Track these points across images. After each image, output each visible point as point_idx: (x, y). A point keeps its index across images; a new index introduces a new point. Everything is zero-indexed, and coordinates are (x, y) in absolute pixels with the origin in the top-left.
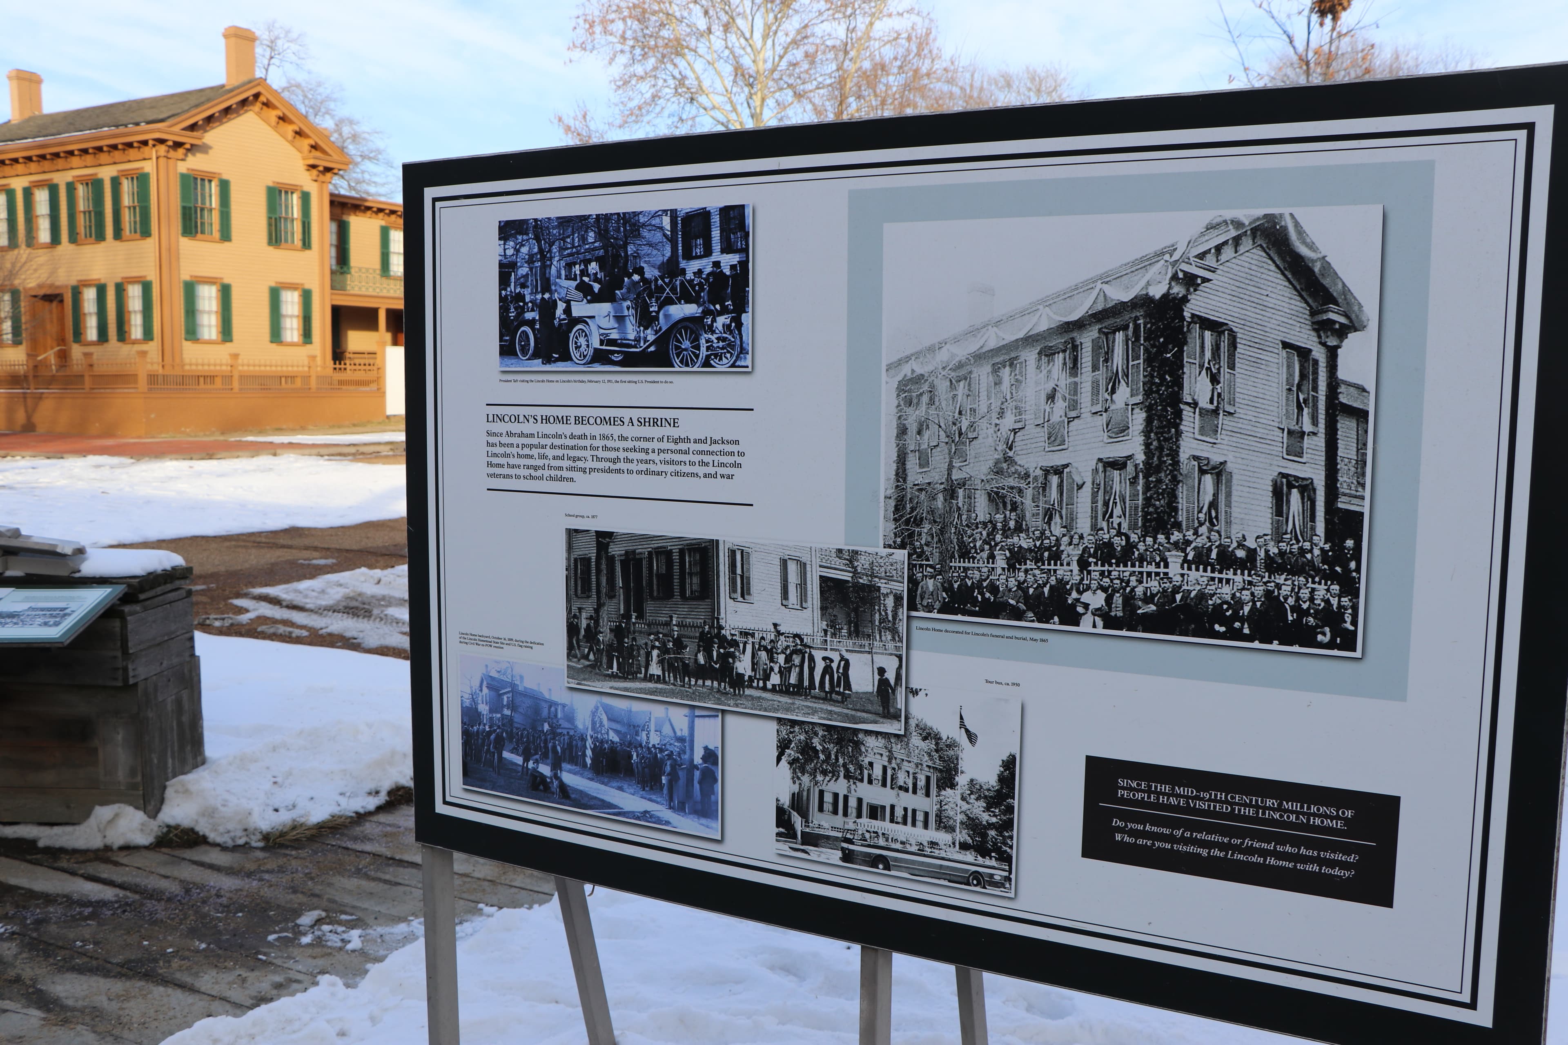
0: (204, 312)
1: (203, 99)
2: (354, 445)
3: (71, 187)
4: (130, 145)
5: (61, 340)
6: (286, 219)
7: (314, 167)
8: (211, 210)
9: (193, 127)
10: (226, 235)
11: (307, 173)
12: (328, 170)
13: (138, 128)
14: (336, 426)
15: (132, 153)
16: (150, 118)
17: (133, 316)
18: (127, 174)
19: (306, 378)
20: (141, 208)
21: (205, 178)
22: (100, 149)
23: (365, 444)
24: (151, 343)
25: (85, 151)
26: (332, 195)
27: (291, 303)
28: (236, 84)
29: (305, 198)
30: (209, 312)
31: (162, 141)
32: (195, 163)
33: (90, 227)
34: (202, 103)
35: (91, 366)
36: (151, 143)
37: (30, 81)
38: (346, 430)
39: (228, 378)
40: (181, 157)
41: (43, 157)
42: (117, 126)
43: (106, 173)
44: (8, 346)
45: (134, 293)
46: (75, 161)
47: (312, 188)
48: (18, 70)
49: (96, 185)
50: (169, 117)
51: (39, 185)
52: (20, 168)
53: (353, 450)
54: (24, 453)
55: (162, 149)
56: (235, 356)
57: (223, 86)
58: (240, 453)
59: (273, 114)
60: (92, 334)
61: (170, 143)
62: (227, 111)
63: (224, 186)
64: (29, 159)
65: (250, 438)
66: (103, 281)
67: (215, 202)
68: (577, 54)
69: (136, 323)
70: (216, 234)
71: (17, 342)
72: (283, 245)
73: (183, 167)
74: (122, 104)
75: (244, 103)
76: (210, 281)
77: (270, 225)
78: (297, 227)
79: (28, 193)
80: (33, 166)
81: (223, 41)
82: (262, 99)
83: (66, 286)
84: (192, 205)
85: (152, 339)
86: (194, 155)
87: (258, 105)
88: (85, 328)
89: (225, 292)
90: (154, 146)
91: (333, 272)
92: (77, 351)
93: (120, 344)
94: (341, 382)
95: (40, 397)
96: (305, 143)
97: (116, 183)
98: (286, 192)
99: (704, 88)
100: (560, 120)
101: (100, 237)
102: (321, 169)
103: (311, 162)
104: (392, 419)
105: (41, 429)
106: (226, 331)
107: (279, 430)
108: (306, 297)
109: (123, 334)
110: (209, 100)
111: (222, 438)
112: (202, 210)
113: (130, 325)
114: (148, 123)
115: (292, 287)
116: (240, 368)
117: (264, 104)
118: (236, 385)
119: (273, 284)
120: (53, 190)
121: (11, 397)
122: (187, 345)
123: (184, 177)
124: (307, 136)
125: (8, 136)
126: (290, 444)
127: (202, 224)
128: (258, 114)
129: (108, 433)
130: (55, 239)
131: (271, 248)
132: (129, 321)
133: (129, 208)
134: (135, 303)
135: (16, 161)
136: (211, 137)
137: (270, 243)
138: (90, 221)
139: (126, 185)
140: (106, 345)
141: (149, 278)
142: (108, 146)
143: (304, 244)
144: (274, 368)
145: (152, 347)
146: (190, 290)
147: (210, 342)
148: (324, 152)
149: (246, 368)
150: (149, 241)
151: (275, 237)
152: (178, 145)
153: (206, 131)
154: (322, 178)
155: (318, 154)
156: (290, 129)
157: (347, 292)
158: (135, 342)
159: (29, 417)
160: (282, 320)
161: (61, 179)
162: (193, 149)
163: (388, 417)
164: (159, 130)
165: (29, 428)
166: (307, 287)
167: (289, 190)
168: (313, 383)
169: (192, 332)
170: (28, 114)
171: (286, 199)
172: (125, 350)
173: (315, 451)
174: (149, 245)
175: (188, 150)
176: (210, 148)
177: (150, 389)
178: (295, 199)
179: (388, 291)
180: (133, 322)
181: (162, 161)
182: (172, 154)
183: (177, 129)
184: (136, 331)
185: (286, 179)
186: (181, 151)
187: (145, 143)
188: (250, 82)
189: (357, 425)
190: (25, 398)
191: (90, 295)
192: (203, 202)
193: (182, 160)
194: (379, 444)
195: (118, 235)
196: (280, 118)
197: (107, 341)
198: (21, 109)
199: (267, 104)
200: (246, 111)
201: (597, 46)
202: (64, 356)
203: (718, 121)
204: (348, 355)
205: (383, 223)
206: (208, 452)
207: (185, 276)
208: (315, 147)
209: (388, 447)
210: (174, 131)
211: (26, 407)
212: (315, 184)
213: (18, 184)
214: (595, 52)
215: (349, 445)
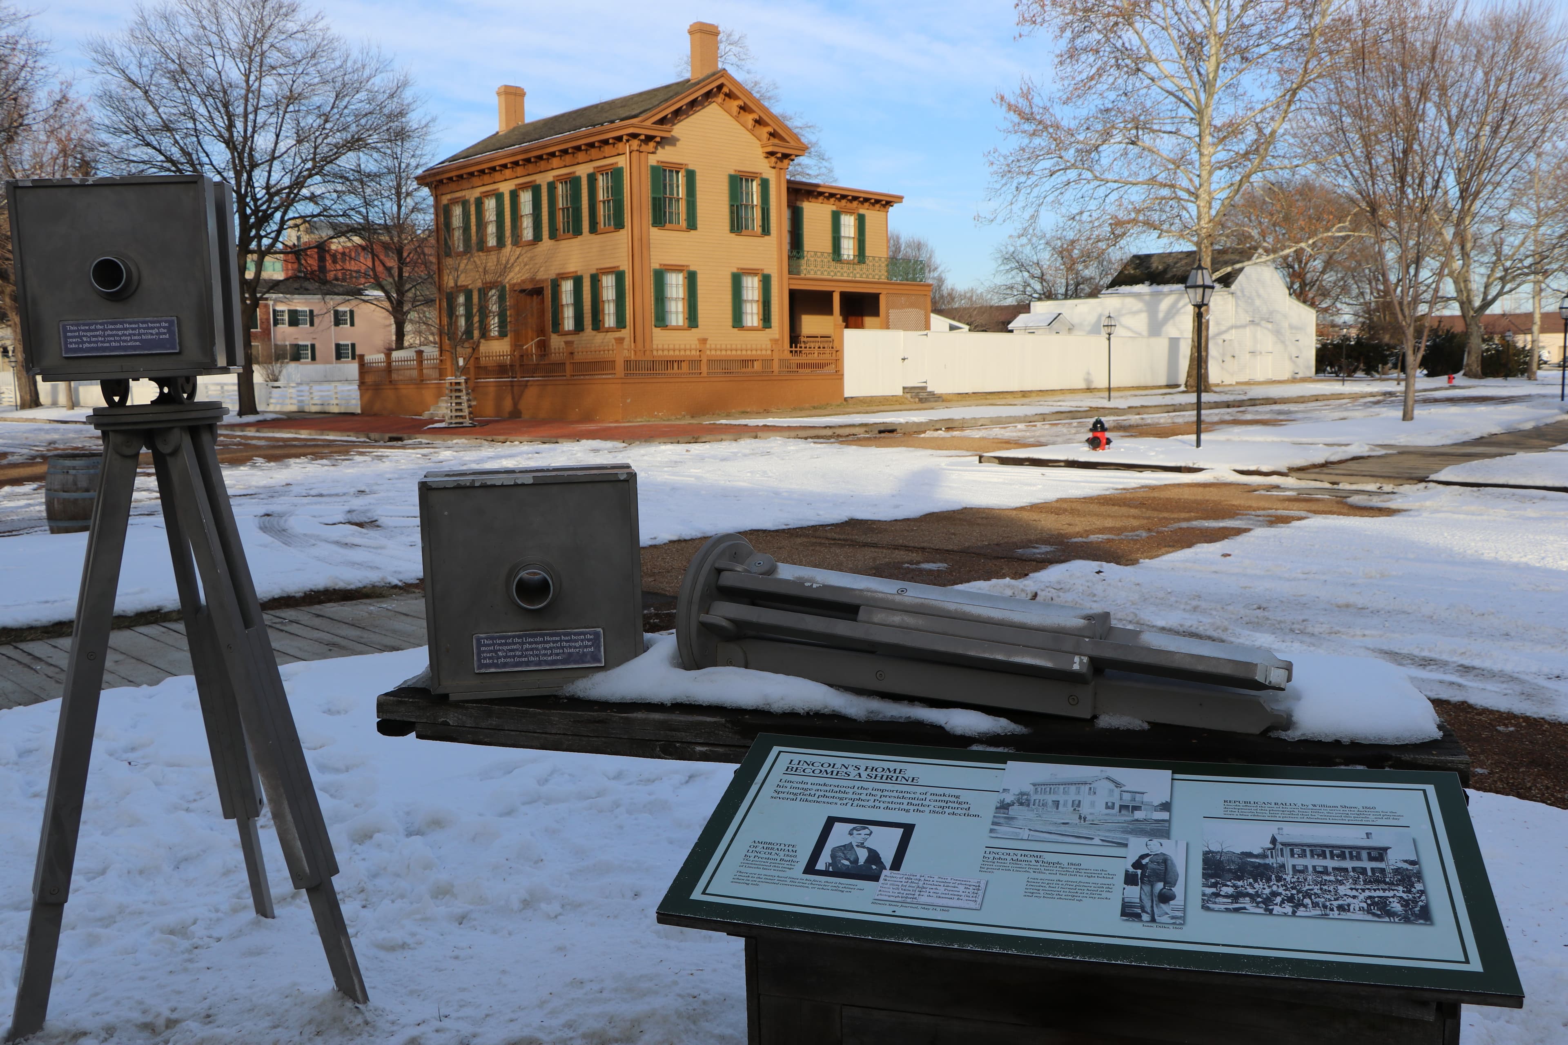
0: (671, 299)
1: (671, 94)
2: (830, 427)
3: (552, 187)
4: (606, 142)
5: (541, 331)
6: (746, 206)
7: (772, 154)
8: (678, 200)
9: (662, 121)
10: (692, 225)
11: (766, 160)
12: (786, 156)
13: (613, 126)
14: (797, 409)
15: (608, 150)
16: (624, 116)
17: (606, 306)
18: (601, 170)
19: (767, 362)
20: (615, 201)
21: (675, 169)
22: (578, 149)
23: (841, 426)
24: (623, 331)
25: (565, 152)
26: (789, 182)
27: (752, 288)
28: (701, 77)
29: (765, 185)
30: (676, 299)
31: (634, 136)
32: (665, 155)
33: (568, 222)
34: (671, 97)
35: (572, 353)
36: (625, 138)
37: (515, 94)
38: (808, 412)
39: (695, 363)
40: (652, 150)
41: (528, 161)
42: (594, 126)
43: (583, 171)
44: (494, 338)
45: (608, 283)
46: (555, 162)
47: (770, 175)
48: (506, 86)
49: (574, 182)
50: (641, 113)
51: (523, 187)
52: (508, 173)
53: (829, 432)
54: (521, 438)
55: (635, 143)
56: (704, 341)
57: (688, 81)
58: (724, 437)
59: (734, 104)
60: (569, 324)
61: (643, 137)
62: (693, 104)
63: (691, 176)
64: (516, 164)
65: (724, 422)
66: (579, 274)
67: (682, 192)
68: (1027, 28)
69: (610, 310)
70: (683, 223)
71: (502, 334)
72: (744, 232)
73: (653, 160)
74: (596, 106)
75: (708, 95)
76: (677, 269)
77: (732, 212)
78: (757, 213)
79: (514, 195)
80: (519, 170)
81: (688, 36)
82: (725, 90)
83: (546, 280)
84: (661, 196)
85: (625, 327)
86: (663, 148)
87: (721, 96)
88: (563, 318)
89: (691, 279)
90: (628, 141)
91: (790, 258)
92: (556, 342)
93: (594, 333)
94: (799, 366)
95: (526, 385)
96: (764, 131)
97: (592, 178)
98: (747, 180)
99: (1154, 57)
100: (1002, 98)
101: (578, 232)
102: (779, 155)
103: (770, 149)
104: (850, 401)
105: (526, 416)
106: (692, 319)
107: (745, 414)
108: (766, 281)
109: (597, 323)
110: (677, 94)
111: (694, 421)
112: (671, 199)
113: (604, 314)
114: (622, 120)
115: (752, 272)
116: (708, 352)
117: (726, 95)
118: (704, 369)
119: (735, 270)
120: (536, 191)
121: (499, 385)
122: (657, 332)
123: (654, 169)
124: (766, 124)
125: (498, 145)
126: (765, 426)
127: (671, 213)
128: (721, 105)
129: (587, 418)
130: (537, 237)
131: (733, 235)
132: (603, 310)
133: (604, 202)
134: (609, 293)
135: (505, 166)
136: (679, 129)
137: (732, 230)
138: (568, 217)
139: (601, 181)
140: (581, 334)
141: (621, 269)
142: (586, 145)
143: (763, 230)
144: (739, 353)
145: (626, 333)
146: (659, 277)
147: (677, 328)
148: (782, 139)
149: (713, 352)
150: (622, 232)
151: (737, 225)
152: (649, 139)
153: (674, 124)
154: (779, 165)
155: (776, 141)
156: (749, 118)
157: (802, 275)
158: (609, 330)
159: (515, 404)
160: (744, 306)
161: (544, 179)
162: (663, 142)
163: (846, 399)
164: (633, 126)
165: (515, 414)
166: (766, 272)
167: (749, 177)
168: (776, 366)
169: (661, 320)
170: (513, 125)
171: (747, 187)
172: (599, 337)
173: (793, 434)
174: (623, 236)
175: (658, 143)
176: (678, 140)
177: (626, 375)
178: (755, 186)
179: (842, 275)
180: (606, 312)
181: (634, 154)
182: (644, 148)
183: (648, 123)
184: (610, 321)
185: (748, 167)
186: (652, 144)
187: (619, 139)
188: (714, 74)
189: (818, 408)
190: (512, 386)
191: (567, 287)
192: (672, 193)
193: (653, 153)
194: (853, 426)
195: (593, 229)
196: (741, 108)
197: (583, 330)
198: (508, 121)
199: (730, 95)
200: (710, 103)
201: (1047, 18)
202: (543, 346)
203: (1167, 92)
204: (802, 339)
205: (834, 208)
206: (693, 435)
207: (655, 265)
208: (773, 135)
209: (863, 429)
210: (646, 125)
211: (513, 393)
212: (774, 171)
213: (506, 188)
214: (1046, 25)
215: (825, 427)
